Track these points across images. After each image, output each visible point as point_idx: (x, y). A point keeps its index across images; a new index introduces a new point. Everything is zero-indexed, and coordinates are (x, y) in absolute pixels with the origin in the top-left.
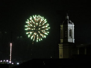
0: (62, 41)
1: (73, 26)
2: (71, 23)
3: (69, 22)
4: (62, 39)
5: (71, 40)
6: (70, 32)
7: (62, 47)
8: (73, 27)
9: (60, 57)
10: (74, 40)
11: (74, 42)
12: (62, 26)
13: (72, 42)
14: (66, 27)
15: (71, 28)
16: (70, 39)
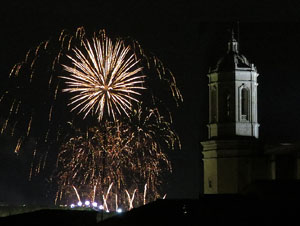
0: (213, 130)
1: (255, 75)
2: (247, 66)
3: (240, 61)
4: (213, 123)
5: (248, 127)
6: (243, 100)
7: (214, 153)
8: (255, 79)
9: (207, 191)
10: (256, 126)
11: (256, 134)
12: (214, 77)
13: (249, 133)
14: (228, 82)
15: (248, 84)
16: (244, 126)
